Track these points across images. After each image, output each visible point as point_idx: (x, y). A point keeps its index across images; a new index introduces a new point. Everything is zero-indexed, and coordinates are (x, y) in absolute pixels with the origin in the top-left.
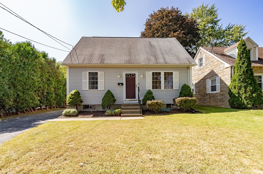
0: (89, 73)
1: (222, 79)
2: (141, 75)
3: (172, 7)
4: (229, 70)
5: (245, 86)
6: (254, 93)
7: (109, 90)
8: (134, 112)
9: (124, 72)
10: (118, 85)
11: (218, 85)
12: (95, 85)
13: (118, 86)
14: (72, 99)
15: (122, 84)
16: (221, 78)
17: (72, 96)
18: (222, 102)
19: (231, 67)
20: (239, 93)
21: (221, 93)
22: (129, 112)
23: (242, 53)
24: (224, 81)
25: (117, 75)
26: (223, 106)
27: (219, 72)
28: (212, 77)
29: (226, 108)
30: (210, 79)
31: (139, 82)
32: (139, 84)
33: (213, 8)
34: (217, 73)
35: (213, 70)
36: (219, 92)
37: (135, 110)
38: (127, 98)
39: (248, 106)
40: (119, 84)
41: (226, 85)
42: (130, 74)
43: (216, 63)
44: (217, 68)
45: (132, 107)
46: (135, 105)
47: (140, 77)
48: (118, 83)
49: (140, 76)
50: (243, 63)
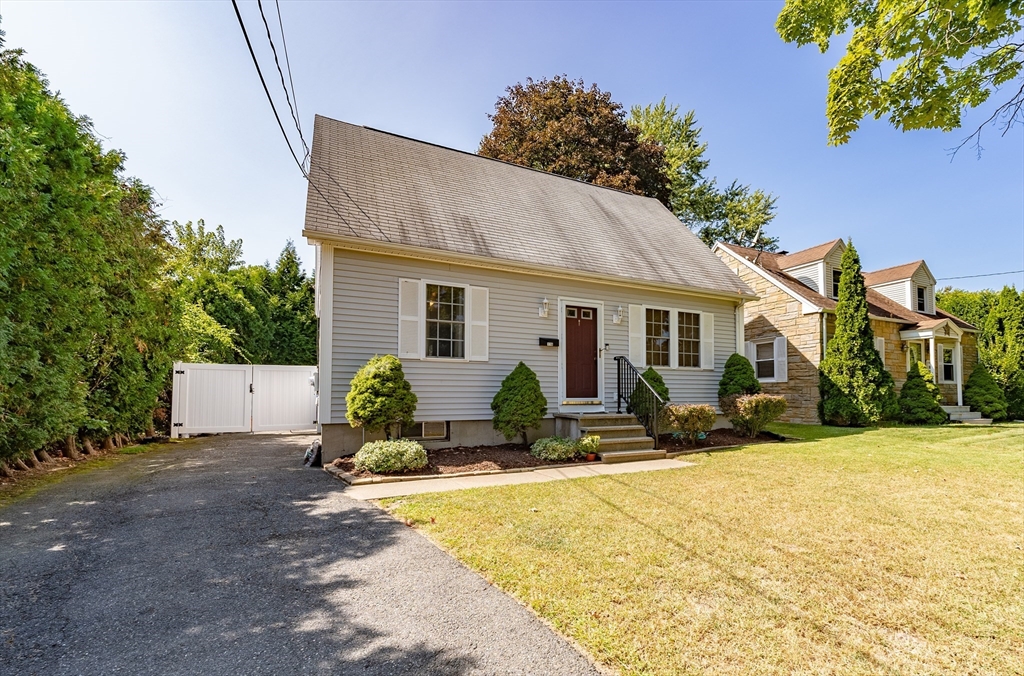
0: (428, 286)
1: (794, 344)
2: (614, 316)
3: (595, 85)
4: (813, 321)
5: (862, 367)
6: (882, 386)
7: (522, 364)
8: (634, 446)
9: (560, 298)
10: (540, 344)
11: (780, 360)
12: (438, 339)
13: (539, 347)
14: (383, 395)
15: (556, 343)
16: (791, 342)
17: (383, 384)
18: (795, 410)
19: (822, 314)
20: (850, 386)
21: (792, 383)
22: (619, 447)
23: (853, 280)
24: (801, 350)
25: (536, 306)
26: (798, 421)
27: (784, 324)
28: (759, 335)
29: (806, 426)
30: (754, 342)
31: (608, 337)
32: (607, 345)
33: (689, 122)
34: (776, 326)
35: (765, 315)
36: (786, 380)
37: (628, 437)
38: (569, 395)
39: (872, 419)
40: (543, 342)
41: (805, 361)
42: (579, 308)
43: (775, 298)
44: (777, 311)
45: (622, 427)
46: (619, 421)
47: (610, 322)
48: (540, 339)
49: (610, 318)
50: (857, 309)
